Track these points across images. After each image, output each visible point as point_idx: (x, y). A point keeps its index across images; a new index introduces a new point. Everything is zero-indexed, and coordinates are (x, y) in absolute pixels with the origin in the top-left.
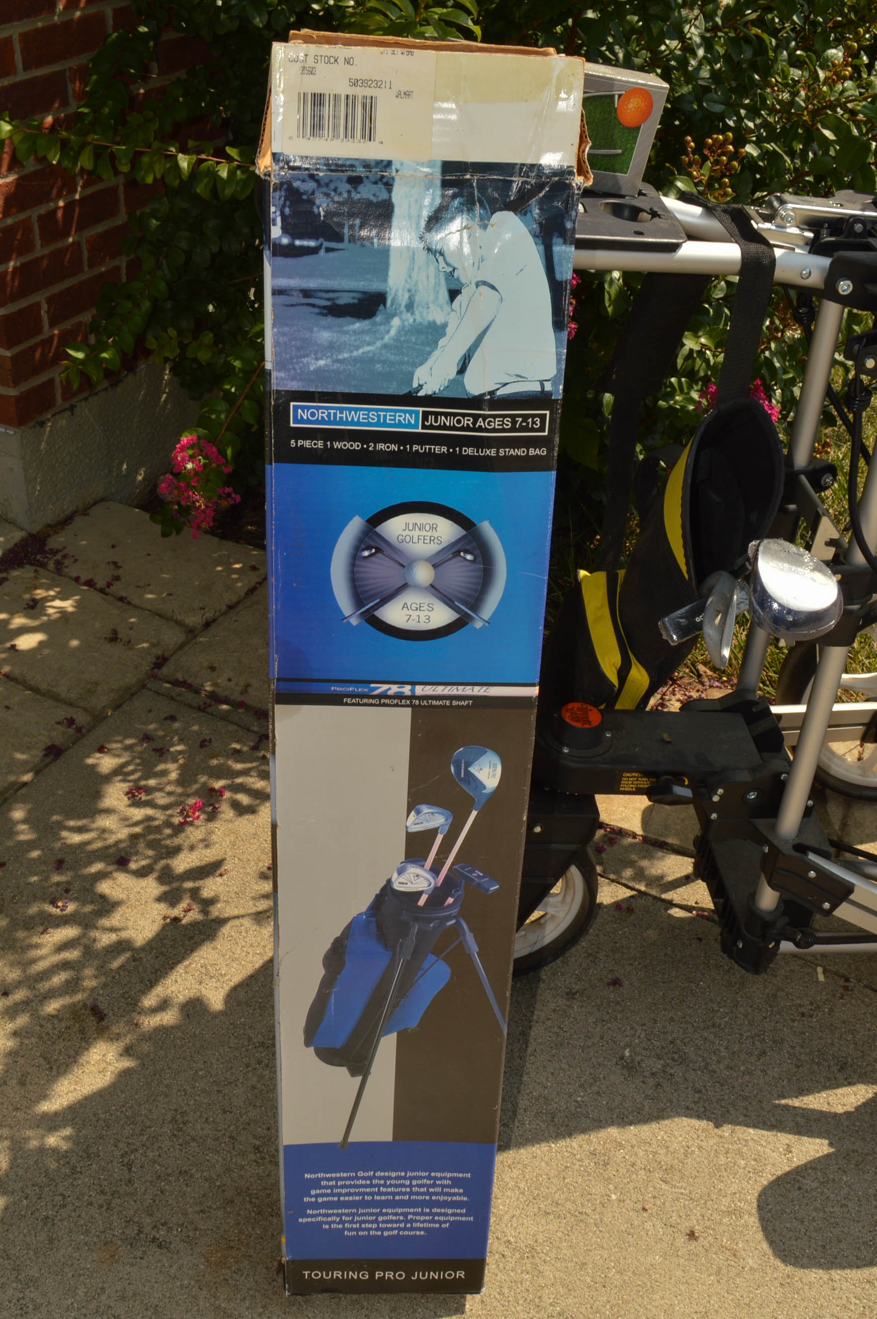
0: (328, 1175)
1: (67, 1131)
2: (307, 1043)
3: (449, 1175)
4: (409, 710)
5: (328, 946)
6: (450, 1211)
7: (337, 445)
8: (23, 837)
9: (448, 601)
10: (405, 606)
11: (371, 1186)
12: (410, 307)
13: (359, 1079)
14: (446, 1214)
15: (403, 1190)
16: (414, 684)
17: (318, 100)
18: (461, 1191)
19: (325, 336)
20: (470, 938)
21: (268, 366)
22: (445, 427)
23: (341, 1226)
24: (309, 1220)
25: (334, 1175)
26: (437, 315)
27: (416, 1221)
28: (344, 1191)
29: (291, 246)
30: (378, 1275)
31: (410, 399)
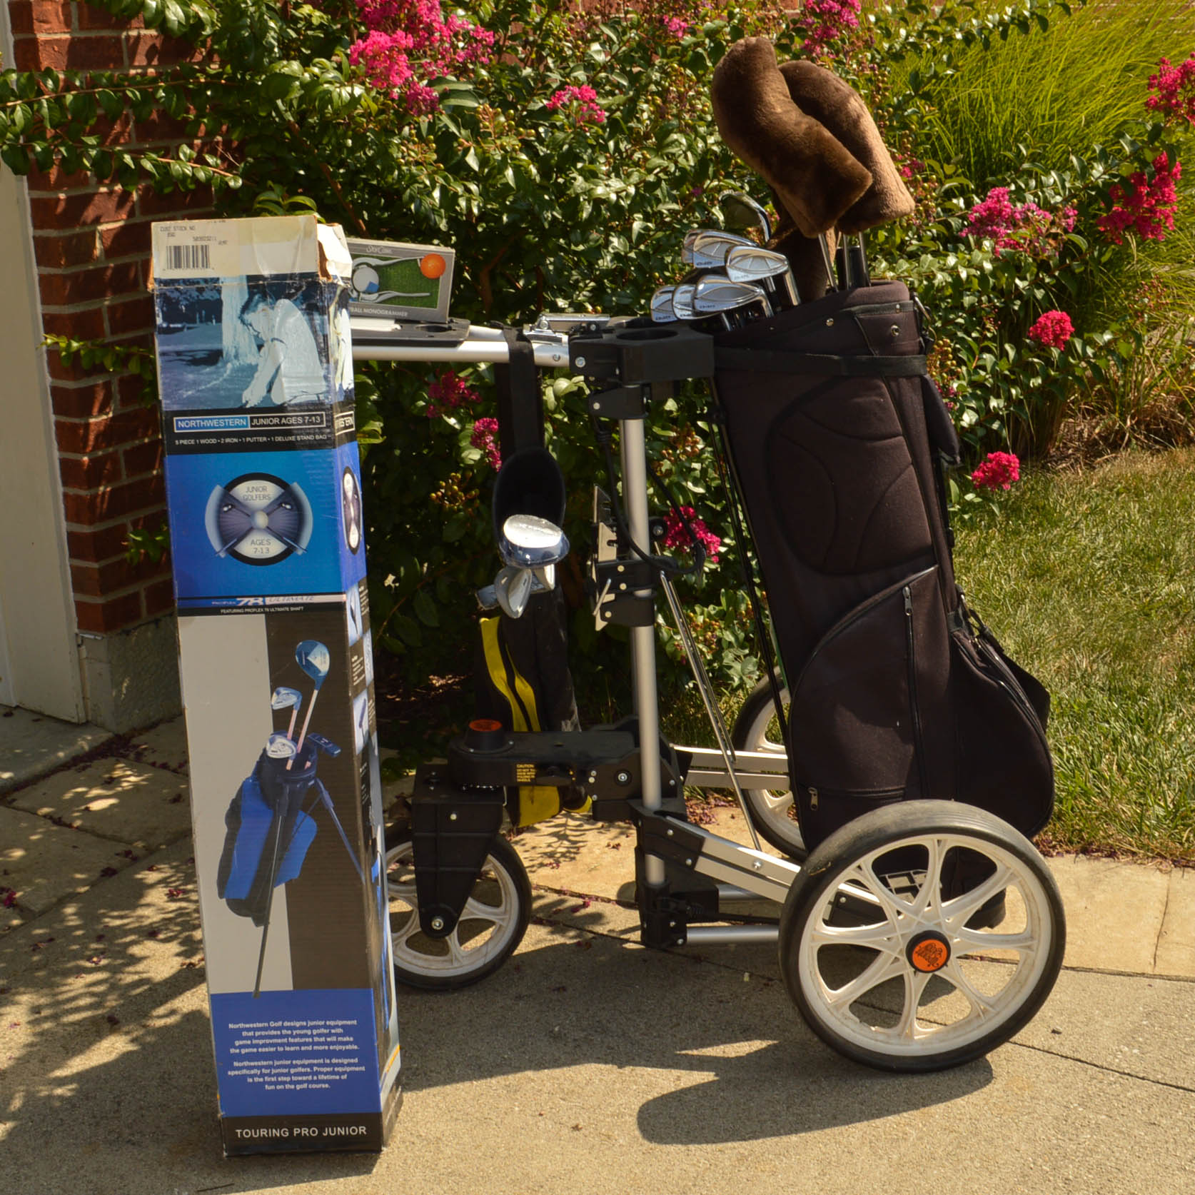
0: (247, 1026)
1: (73, 1086)
2: (221, 895)
3: (340, 1023)
4: (263, 616)
5: (227, 806)
6: (346, 1061)
7: (203, 441)
8: (71, 923)
9: (279, 537)
10: (253, 542)
11: (282, 1036)
12: (236, 356)
13: (262, 928)
14: (342, 1065)
15: (307, 1040)
16: (264, 596)
17: (177, 249)
18: (352, 1039)
19: (191, 377)
20: (326, 795)
21: (160, 398)
22: (264, 426)
23: (261, 1080)
24: (236, 1073)
25: (251, 1025)
26: (251, 360)
27: (321, 1073)
28: (261, 1042)
29: (168, 327)
30: (296, 1131)
31: (242, 410)
